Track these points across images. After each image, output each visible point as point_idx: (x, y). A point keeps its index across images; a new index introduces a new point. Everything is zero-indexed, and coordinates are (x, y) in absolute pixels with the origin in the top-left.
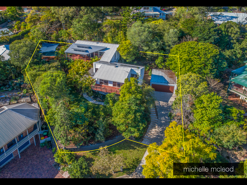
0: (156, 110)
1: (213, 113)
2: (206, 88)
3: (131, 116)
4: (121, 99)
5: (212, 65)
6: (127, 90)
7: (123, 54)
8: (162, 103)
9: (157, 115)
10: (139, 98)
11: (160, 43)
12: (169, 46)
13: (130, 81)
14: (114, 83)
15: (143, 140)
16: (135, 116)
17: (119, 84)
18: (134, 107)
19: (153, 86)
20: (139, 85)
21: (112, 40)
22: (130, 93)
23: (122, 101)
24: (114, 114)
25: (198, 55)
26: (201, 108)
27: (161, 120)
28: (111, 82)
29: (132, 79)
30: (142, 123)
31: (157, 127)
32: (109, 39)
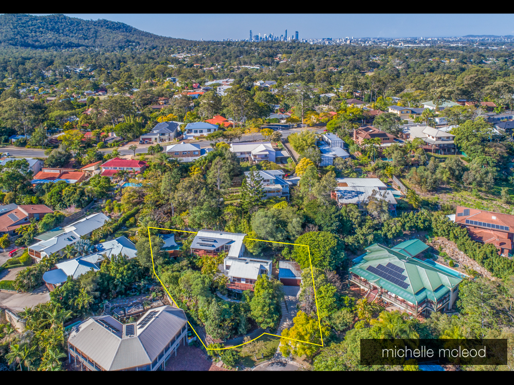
0: (286, 304)
1: (329, 301)
2: (323, 280)
3: (267, 309)
4: (256, 295)
5: (331, 257)
6: (261, 286)
7: (250, 247)
8: (291, 298)
9: (287, 310)
10: (271, 292)
11: (285, 233)
12: (294, 236)
13: (262, 278)
14: (247, 280)
15: (277, 333)
16: (270, 309)
17: (252, 281)
18: (268, 301)
19: (282, 281)
20: (270, 281)
21: (235, 229)
22: (263, 288)
23: (258, 296)
24: (252, 308)
25: (319, 248)
26: (321, 298)
27: (291, 314)
28: (243, 279)
29: (264, 275)
30: (276, 314)
31: (288, 320)
32: (232, 228)
